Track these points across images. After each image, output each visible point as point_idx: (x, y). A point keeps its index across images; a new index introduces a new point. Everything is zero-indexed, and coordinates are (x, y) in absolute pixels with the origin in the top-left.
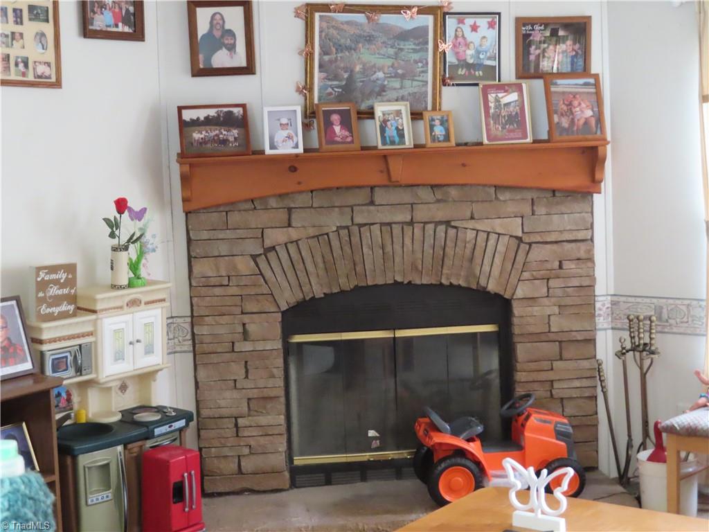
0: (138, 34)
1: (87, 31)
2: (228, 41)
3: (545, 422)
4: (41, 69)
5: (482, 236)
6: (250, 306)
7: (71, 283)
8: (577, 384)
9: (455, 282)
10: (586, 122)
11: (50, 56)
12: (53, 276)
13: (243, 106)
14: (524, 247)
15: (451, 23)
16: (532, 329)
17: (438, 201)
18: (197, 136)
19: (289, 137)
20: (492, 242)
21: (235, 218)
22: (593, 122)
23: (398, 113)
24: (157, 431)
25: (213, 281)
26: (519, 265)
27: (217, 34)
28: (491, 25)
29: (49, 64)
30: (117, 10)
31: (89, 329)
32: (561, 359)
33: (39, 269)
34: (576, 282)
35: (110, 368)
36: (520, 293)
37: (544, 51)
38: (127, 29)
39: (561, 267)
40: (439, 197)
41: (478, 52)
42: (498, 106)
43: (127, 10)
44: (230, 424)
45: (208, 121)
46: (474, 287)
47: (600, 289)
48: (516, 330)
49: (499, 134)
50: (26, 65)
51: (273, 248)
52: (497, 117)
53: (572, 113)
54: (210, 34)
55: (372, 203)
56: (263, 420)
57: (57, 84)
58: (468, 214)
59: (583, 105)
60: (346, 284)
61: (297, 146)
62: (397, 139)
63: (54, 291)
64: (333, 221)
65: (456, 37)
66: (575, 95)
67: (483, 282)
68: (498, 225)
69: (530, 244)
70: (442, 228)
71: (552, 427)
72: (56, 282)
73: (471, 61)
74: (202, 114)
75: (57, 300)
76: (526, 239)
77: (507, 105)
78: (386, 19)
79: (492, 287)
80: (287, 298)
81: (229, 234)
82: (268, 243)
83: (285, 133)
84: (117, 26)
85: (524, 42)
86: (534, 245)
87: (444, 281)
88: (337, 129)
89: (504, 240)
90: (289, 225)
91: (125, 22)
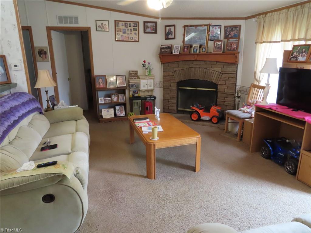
0: (156, 32)
1: (145, 32)
2: (171, 33)
3: (215, 108)
4: (135, 39)
5: (213, 71)
6: (172, 81)
7: (137, 74)
8: (229, 103)
9: (207, 80)
10: (234, 49)
11: (137, 36)
12: (133, 72)
13: (171, 45)
14: (221, 74)
15: (211, 28)
16: (221, 91)
17: (205, 64)
18: (163, 50)
19: (177, 51)
20: (215, 73)
21: (170, 65)
22: (236, 48)
23: (197, 46)
24: (147, 99)
25: (166, 76)
26: (220, 78)
27: (169, 32)
28: (219, 28)
29: (137, 38)
30: (151, 28)
31: (139, 81)
32: (227, 98)
33: (130, 71)
34: (231, 82)
35: (142, 88)
36: (219, 83)
37: (230, 33)
38: (153, 32)
39: (228, 79)
40: (206, 63)
41: (216, 34)
42: (217, 45)
43: (154, 28)
44: (167, 101)
45: (165, 48)
46: (210, 81)
47: (237, 84)
48: (218, 91)
49: (216, 51)
50: (132, 38)
51: (175, 71)
52: (216, 47)
53: (231, 47)
54: (168, 32)
55: (193, 64)
56: (173, 101)
57: (138, 41)
58: (210, 67)
59: (234, 45)
60: (187, 78)
61: (178, 53)
62: (196, 51)
63: (133, 75)
64: (186, 67)
65: (212, 31)
66: (233, 42)
67: (212, 80)
68: (216, 69)
69: (222, 74)
70: (205, 69)
71: (216, 109)
72: (133, 73)
73: (214, 36)
74: (164, 46)
75: (134, 76)
76: (222, 73)
77: (219, 45)
78: (199, 27)
79: (214, 82)
80: (177, 80)
81: (168, 68)
82: (175, 70)
83: (177, 50)
84: (151, 31)
85: (226, 31)
86: (223, 74)
87: (205, 80)
88: (186, 49)
89: (217, 72)
90: (179, 67)
91: (153, 30)
